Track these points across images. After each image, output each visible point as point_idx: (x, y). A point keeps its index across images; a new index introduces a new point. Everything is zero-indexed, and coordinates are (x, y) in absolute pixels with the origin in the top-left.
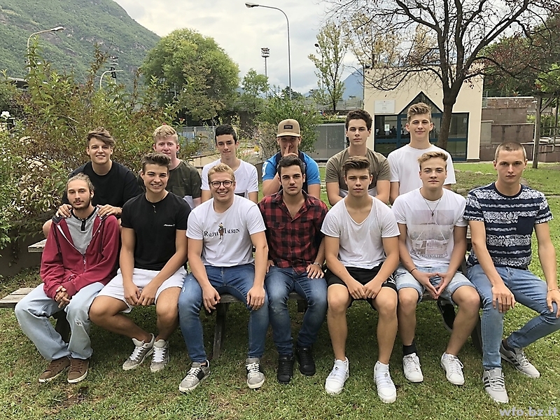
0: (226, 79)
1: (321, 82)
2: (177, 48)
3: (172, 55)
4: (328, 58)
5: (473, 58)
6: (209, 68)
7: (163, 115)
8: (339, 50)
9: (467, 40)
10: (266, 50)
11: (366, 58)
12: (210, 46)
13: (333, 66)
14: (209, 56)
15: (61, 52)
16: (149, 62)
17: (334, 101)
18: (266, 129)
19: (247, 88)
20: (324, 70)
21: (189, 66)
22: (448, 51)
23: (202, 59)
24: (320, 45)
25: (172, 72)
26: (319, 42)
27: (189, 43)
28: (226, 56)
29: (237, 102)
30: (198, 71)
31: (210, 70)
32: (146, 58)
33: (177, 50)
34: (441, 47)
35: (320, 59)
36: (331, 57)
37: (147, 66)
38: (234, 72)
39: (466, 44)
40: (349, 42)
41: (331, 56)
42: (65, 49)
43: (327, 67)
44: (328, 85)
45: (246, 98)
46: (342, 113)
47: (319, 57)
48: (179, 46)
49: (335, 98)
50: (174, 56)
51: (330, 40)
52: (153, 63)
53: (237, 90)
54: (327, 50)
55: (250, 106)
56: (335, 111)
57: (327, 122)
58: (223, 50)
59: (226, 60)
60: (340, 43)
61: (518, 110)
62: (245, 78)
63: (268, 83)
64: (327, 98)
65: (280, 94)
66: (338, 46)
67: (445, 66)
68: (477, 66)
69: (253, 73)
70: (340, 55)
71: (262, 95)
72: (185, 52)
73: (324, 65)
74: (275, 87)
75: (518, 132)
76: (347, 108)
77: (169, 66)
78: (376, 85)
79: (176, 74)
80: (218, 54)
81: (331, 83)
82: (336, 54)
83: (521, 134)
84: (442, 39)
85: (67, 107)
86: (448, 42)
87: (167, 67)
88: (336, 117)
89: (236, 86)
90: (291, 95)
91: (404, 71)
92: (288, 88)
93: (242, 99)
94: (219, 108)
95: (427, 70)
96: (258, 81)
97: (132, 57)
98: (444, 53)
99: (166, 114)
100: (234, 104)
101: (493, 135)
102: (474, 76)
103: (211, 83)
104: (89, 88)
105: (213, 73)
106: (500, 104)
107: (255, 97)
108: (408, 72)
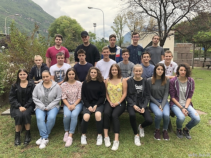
4: (118, 28)
5: (170, 29)
11: (132, 28)
12: (74, 22)
13: (120, 31)
14: (74, 26)
20: (117, 32)
21: (66, 30)
22: (161, 27)
23: (71, 27)
24: (115, 23)
30: (70, 31)
32: (50, 26)
34: (159, 25)
37: (50, 29)
39: (168, 24)
40: (126, 22)
42: (19, 22)
44: (118, 37)
47: (115, 27)
48: (62, 22)
49: (121, 42)
50: (61, 26)
52: (53, 28)
54: (118, 24)
59: (80, 28)
61: (187, 48)
63: (96, 36)
64: (118, 42)
65: (100, 41)
66: (122, 23)
68: (172, 32)
69: (90, 32)
71: (93, 41)
72: (65, 24)
74: (99, 38)
75: (187, 56)
76: (125, 46)
77: (59, 29)
79: (61, 32)
82: (121, 26)
84: (159, 22)
91: (145, 33)
92: (103, 38)
94: (77, 45)
96: (92, 36)
97: (44, 25)
101: (178, 57)
102: (171, 35)
103: (74, 36)
104: (32, 38)
105: (75, 32)
106: (181, 45)
107: (91, 41)
108: (147, 34)
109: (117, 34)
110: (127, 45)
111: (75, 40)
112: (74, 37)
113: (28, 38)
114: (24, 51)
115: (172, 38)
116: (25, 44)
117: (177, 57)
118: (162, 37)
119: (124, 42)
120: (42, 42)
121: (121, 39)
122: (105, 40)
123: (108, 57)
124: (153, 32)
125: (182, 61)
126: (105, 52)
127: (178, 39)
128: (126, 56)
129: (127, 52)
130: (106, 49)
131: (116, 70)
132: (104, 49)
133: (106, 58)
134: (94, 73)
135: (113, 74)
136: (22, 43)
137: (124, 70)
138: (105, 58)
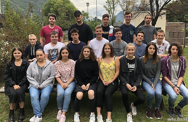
2: (55, 2)
4: (111, 7)
6: (67, 10)
8: (115, 4)
10: (88, 4)
11: (125, 7)
12: (67, 1)
13: (112, 10)
14: (67, 5)
21: (60, 9)
22: (153, 6)
23: (64, 6)
24: (108, 2)
25: (53, 11)
27: (60, 1)
28: (73, 5)
30: (63, 11)
35: (108, 7)
39: (159, 4)
40: (118, 1)
49: (113, 21)
50: (54, 5)
51: (111, 1)
52: (46, 7)
54: (110, 4)
61: (179, 27)
65: (93, 20)
67: (152, 11)
68: (163, 11)
69: (83, 12)
72: (58, 4)
73: (109, 10)
75: (178, 35)
76: (118, 25)
80: (70, 5)
81: (112, 16)
86: (153, 3)
87: (51, 9)
92: (96, 18)
96: (85, 15)
97: (38, 5)
101: (170, 35)
102: (163, 15)
103: (67, 15)
104: (27, 17)
105: (69, 12)
106: (172, 24)
107: (84, 20)
108: (139, 13)
109: (110, 14)
110: (120, 24)
111: (68, 19)
112: (67, 17)
113: (22, 17)
114: (18, 30)
115: (164, 17)
116: (19, 23)
117: (168, 36)
118: (154, 17)
119: (116, 21)
120: (37, 21)
121: (114, 18)
122: (98, 20)
123: (101, 37)
124: (145, 11)
125: (174, 40)
126: (98, 31)
127: (169, 18)
128: (119, 35)
129: (120, 31)
130: (99, 28)
131: (109, 49)
132: (97, 28)
133: (99, 37)
134: (87, 52)
135: (106, 53)
136: (17, 22)
137: (116, 49)
138: (97, 37)
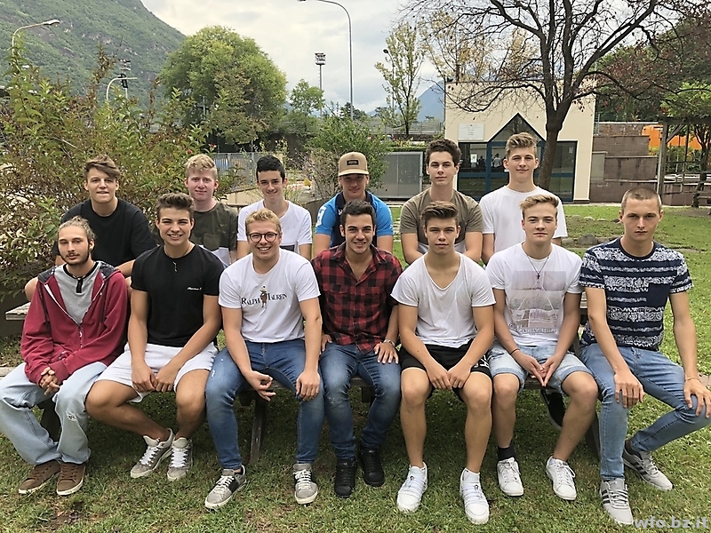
0: (270, 92)
1: (391, 99)
2: (206, 51)
3: (201, 59)
4: (400, 68)
5: (585, 73)
6: (248, 78)
7: (188, 140)
8: (414, 57)
9: (579, 49)
10: (320, 56)
11: (449, 70)
12: (249, 48)
13: (406, 78)
14: (248, 62)
15: (56, 52)
16: (170, 68)
17: (407, 123)
18: (321, 157)
19: (296, 104)
20: (395, 84)
21: (222, 75)
22: (553, 63)
23: (238, 65)
24: (391, 51)
25: (200, 81)
26: (389, 47)
27: (222, 45)
28: (269, 62)
29: (283, 122)
30: (233, 80)
31: (249, 81)
32: (167, 63)
33: (206, 53)
34: (545, 58)
35: (390, 69)
36: (404, 67)
37: (168, 73)
38: (279, 83)
39: (576, 55)
40: (427, 48)
41: (404, 65)
42: (61, 49)
43: (398, 79)
44: (400, 102)
45: (294, 117)
46: (417, 138)
47: (388, 66)
48: (209, 49)
49: (409, 118)
50: (203, 61)
51: (402, 46)
52: (176, 69)
53: (284, 106)
54: (399, 57)
55: (299, 127)
56: (408, 136)
57: (399, 150)
58: (266, 55)
59: (269, 68)
60: (416, 49)
61: (637, 139)
62: (294, 91)
63: (323, 98)
64: (398, 119)
65: (338, 113)
66: (413, 53)
67: (549, 81)
68: (589, 83)
69: (304, 85)
70: (415, 64)
71: (315, 113)
72: (217, 56)
73: (395, 77)
74: (332, 104)
75: (638, 166)
76: (424, 132)
77: (196, 73)
78: (462, 105)
79: (205, 84)
80: (259, 60)
81: (404, 100)
82: (410, 62)
83: (640, 169)
84: (546, 47)
85: (61, 127)
86: (553, 51)
87: (193, 75)
88: (409, 143)
89: (282, 101)
90: (352, 114)
91: (497, 87)
92: (348, 105)
93: (291, 117)
94: (260, 129)
95: (526, 87)
96: (311, 96)
97: (148, 60)
98: (548, 65)
99: (191, 138)
100: (280, 124)
102: (585, 95)
103: (250, 96)
105: (253, 83)
108: (503, 89)
109: (396, 91)
110: (431, 129)
112: (248, 102)
114: (61, 149)
116: (63, 124)
118: (555, 102)
119: (420, 118)
121: (411, 105)
122: (356, 112)
124: (522, 83)
136: (52, 123)
